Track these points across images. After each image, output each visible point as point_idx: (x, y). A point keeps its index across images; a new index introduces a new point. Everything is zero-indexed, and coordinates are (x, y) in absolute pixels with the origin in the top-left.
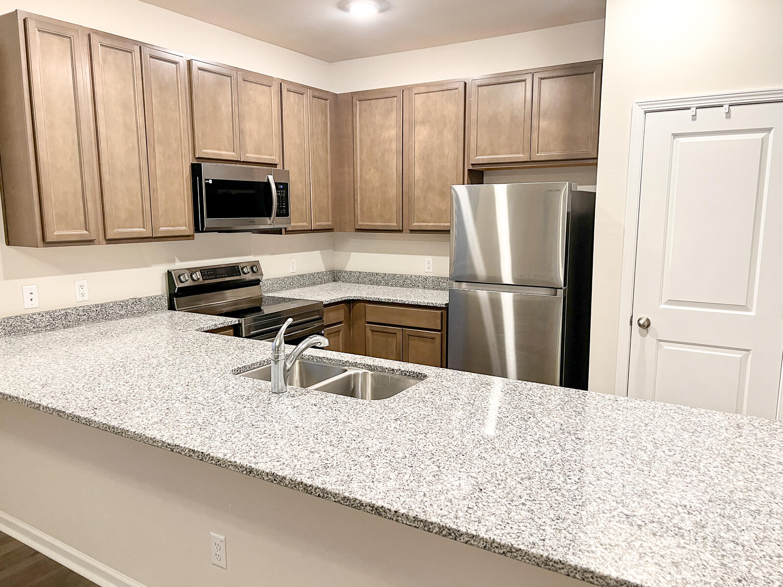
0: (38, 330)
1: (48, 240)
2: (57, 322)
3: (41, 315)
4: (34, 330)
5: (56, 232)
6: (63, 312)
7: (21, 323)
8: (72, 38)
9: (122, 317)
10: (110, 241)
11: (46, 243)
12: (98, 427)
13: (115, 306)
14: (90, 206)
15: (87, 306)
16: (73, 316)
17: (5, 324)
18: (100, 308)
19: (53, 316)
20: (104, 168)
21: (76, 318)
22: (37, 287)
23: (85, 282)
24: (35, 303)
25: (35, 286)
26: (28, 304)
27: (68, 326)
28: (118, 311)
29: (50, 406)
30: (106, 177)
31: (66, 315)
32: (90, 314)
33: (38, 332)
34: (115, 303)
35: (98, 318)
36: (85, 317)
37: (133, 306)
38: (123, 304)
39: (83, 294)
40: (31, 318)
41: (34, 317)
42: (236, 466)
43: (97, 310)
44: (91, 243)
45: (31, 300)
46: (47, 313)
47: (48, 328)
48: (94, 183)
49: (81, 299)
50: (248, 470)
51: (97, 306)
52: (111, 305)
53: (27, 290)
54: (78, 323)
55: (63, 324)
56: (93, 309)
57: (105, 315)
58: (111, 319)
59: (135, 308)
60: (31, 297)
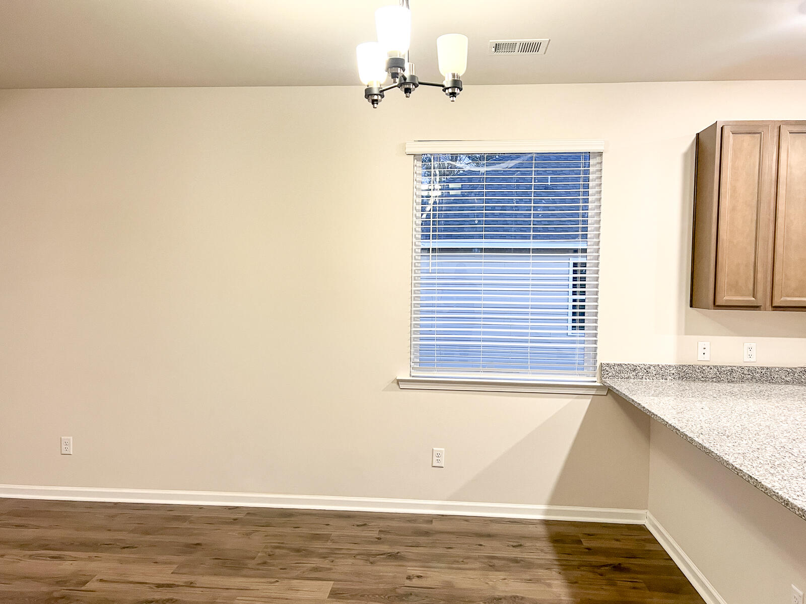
0: (705, 379)
1: (717, 304)
2: (722, 376)
3: (710, 367)
4: (702, 379)
5: (725, 297)
6: (729, 368)
7: (693, 371)
8: (762, 133)
9: (787, 382)
10: (776, 308)
11: (717, 306)
12: (696, 446)
13: (781, 372)
14: (760, 276)
15: (754, 367)
16: (738, 373)
17: (680, 369)
18: (765, 370)
19: (720, 370)
20: (779, 242)
21: (740, 376)
22: (710, 344)
23: (753, 345)
24: (707, 357)
25: (709, 343)
26: (701, 357)
27: (733, 382)
28: (783, 377)
29: (672, 424)
30: (779, 249)
31: (732, 371)
32: (755, 375)
33: (706, 381)
34: (782, 369)
35: (762, 380)
36: (749, 376)
37: (801, 374)
38: (791, 371)
39: (750, 356)
40: (702, 369)
41: (704, 368)
42: (778, 497)
43: (761, 372)
44: (758, 309)
45: (704, 354)
46: (715, 367)
47: (714, 380)
48: (767, 256)
49: (749, 360)
50: (786, 502)
51: (762, 368)
52: (777, 369)
53: (701, 345)
54: (742, 380)
55: (728, 379)
56: (758, 370)
57: (770, 379)
58: (775, 383)
59: (803, 377)
60: (704, 351)
